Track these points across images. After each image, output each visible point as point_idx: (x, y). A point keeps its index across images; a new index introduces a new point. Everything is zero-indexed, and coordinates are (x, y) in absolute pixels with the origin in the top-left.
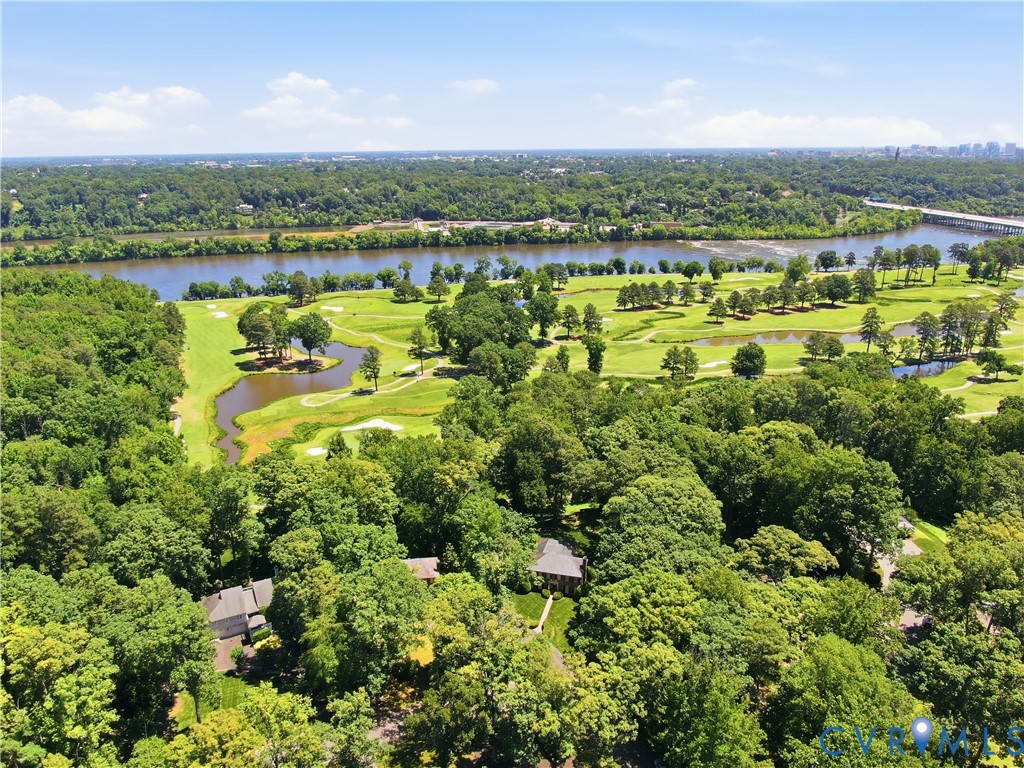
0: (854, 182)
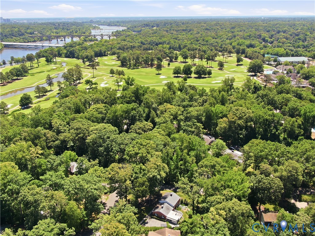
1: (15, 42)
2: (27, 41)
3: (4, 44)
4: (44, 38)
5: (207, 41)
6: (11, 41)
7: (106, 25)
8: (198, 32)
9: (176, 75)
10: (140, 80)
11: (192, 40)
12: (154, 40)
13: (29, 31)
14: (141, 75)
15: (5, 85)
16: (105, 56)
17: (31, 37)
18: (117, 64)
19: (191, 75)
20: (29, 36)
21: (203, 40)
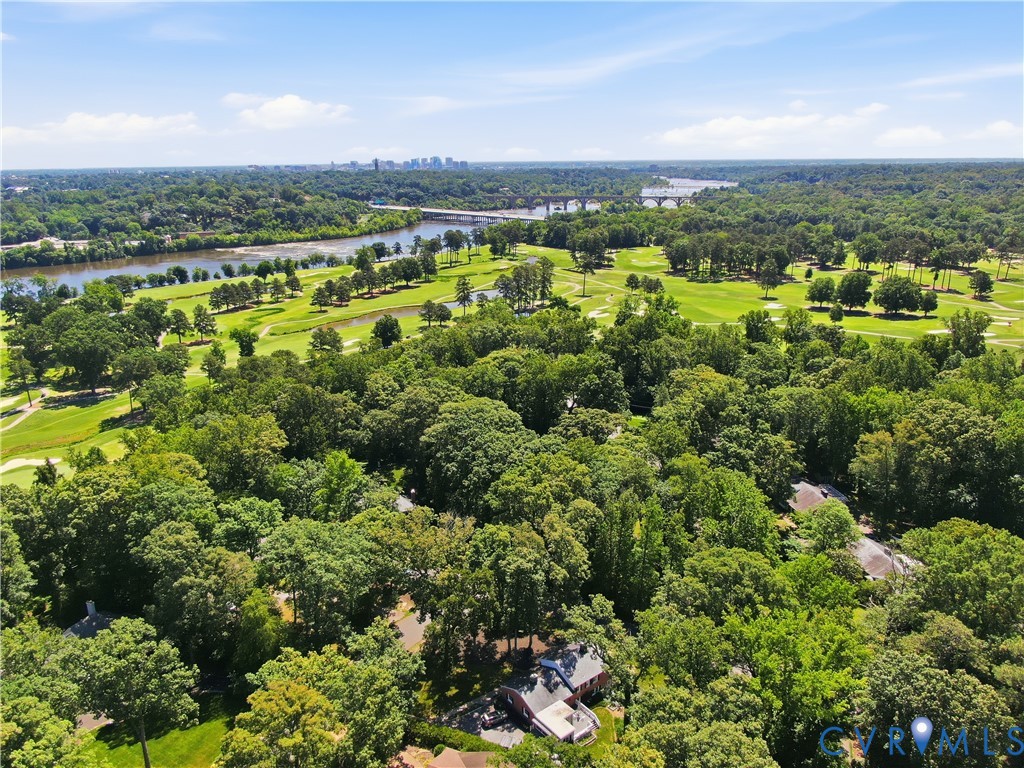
0: (353, 189)
1: (449, 209)
2: (477, 208)
3: (424, 213)
4: (519, 201)
5: (964, 218)
6: (441, 207)
7: (688, 177)
8: (945, 193)
9: (817, 304)
10: (702, 309)
11: (914, 214)
12: (796, 211)
13: (487, 185)
14: (713, 297)
15: (374, 297)
16: (641, 245)
17: (490, 198)
18: (662, 267)
19: (864, 306)
20: (485, 198)
21: (953, 215)
